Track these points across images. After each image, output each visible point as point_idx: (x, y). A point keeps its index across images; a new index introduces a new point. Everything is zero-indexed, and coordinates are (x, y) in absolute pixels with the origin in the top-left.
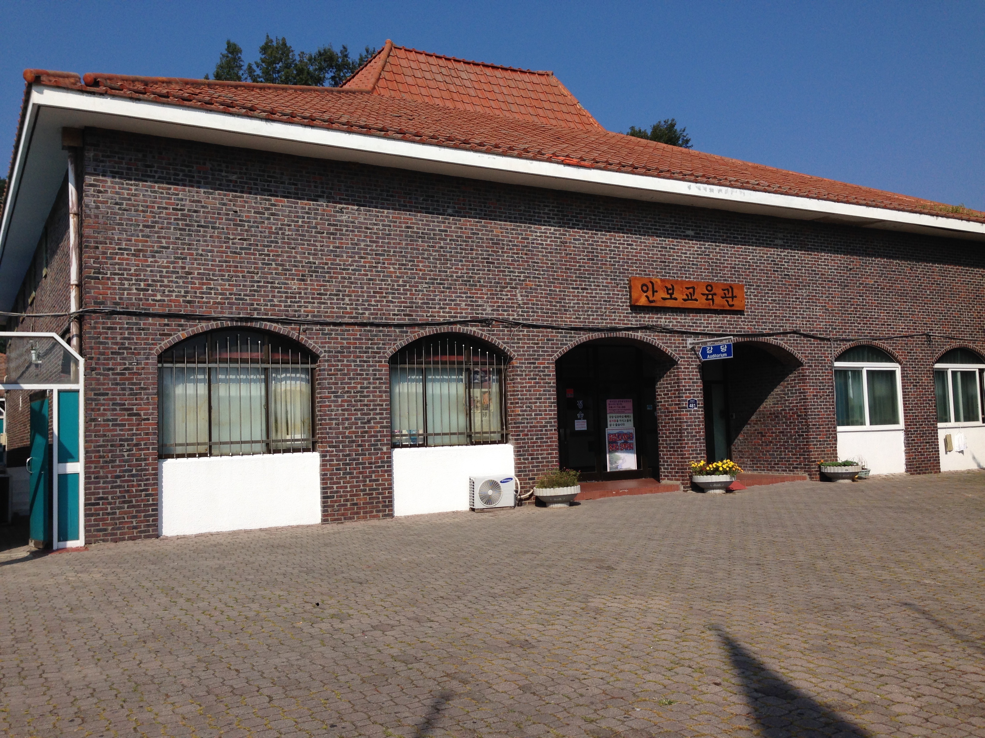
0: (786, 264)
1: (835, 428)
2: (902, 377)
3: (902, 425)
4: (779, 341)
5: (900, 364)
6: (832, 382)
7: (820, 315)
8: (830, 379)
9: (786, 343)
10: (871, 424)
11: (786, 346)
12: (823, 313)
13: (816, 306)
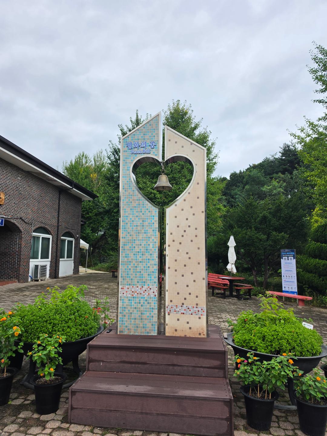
0: (21, 188)
1: (30, 260)
2: (52, 241)
3: (50, 259)
4: (15, 221)
5: (52, 235)
6: (31, 241)
7: (30, 213)
8: (30, 240)
9: (17, 222)
10: (41, 259)
11: (17, 223)
12: (31, 212)
13: (29, 208)
